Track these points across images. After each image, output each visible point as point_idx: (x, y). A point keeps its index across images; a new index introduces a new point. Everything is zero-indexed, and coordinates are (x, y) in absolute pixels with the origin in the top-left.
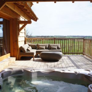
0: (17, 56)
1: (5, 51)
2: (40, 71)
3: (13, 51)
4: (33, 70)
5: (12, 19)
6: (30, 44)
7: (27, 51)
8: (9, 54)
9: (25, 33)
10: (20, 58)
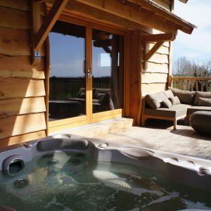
0: (137, 115)
1: (112, 104)
2: (119, 149)
3: (130, 105)
4: (105, 146)
5: (130, 31)
6: (177, 90)
7: (161, 107)
8: (121, 110)
9: (168, 65)
10: (143, 122)
